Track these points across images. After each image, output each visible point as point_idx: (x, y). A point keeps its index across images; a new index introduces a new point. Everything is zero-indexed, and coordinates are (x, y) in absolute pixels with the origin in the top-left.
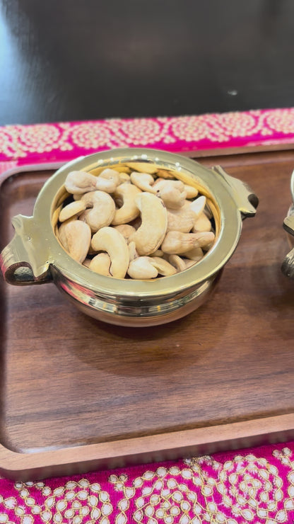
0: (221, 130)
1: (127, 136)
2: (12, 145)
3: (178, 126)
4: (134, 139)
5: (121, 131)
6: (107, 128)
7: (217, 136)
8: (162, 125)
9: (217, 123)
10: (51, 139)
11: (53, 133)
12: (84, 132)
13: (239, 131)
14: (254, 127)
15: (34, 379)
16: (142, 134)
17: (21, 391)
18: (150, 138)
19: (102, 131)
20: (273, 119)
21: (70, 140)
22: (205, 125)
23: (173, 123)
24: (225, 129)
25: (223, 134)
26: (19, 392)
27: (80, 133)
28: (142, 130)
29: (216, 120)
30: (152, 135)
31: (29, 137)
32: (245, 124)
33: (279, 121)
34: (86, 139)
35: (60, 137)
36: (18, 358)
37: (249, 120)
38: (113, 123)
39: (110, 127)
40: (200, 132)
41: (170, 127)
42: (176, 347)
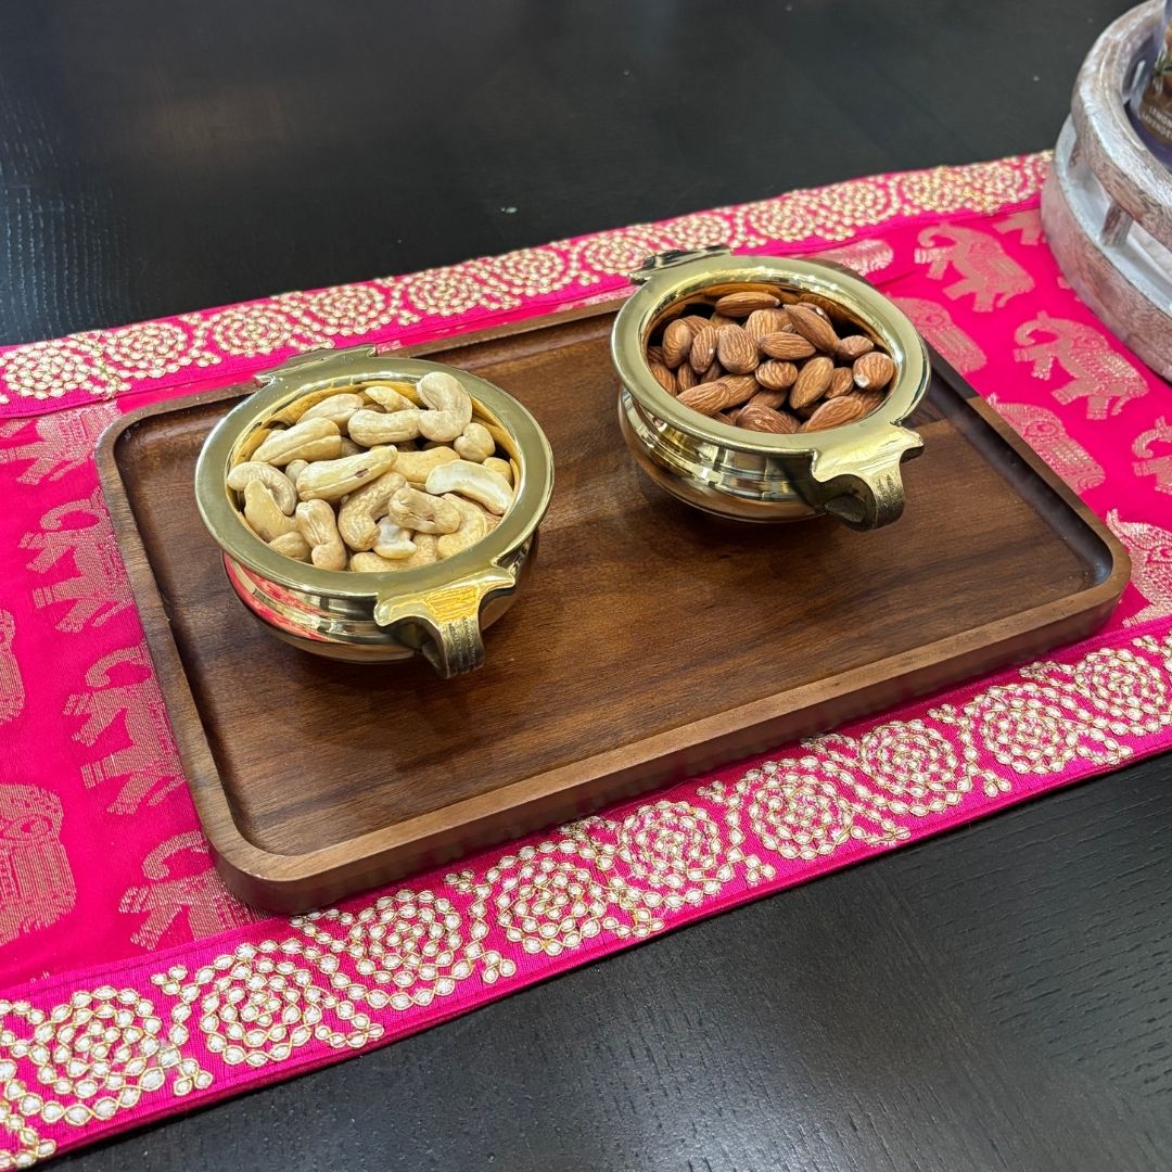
0: (505, 288)
1: (323, 322)
2: (95, 372)
3: (420, 289)
4: (340, 326)
5: (307, 313)
6: (279, 312)
7: (497, 300)
8: (386, 292)
9: (492, 274)
10: (172, 348)
11: (172, 336)
12: (236, 325)
13: (537, 283)
14: (563, 273)
15: (281, 753)
16: (352, 314)
17: (265, 776)
18: (370, 320)
19: (271, 320)
20: (597, 252)
21: (211, 346)
22: (469, 280)
23: (407, 286)
24: (510, 284)
25: (509, 293)
26: (261, 778)
27: (227, 328)
28: (350, 306)
29: (488, 268)
30: (373, 314)
31: (124, 350)
32: (545, 271)
33: (608, 254)
34: (245, 339)
35: (189, 343)
36: (242, 729)
37: (551, 259)
38: (288, 301)
39: (286, 309)
40: (464, 295)
41: (404, 295)
42: (511, 662)
